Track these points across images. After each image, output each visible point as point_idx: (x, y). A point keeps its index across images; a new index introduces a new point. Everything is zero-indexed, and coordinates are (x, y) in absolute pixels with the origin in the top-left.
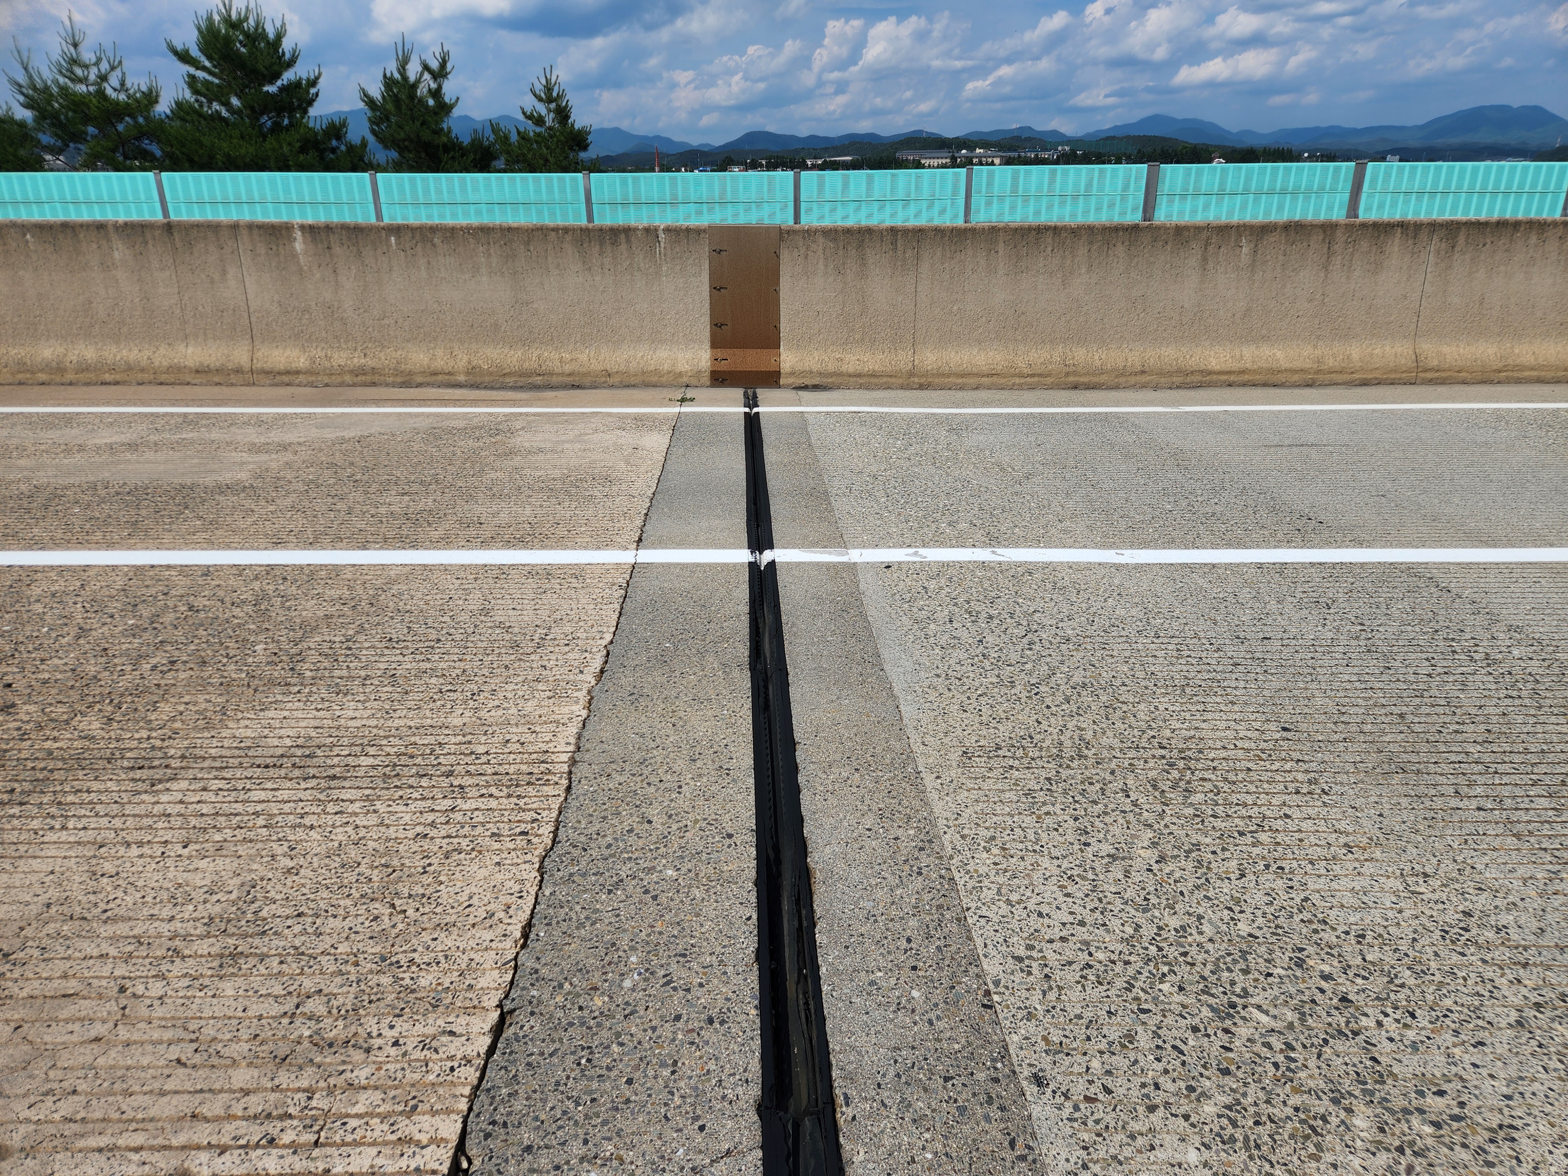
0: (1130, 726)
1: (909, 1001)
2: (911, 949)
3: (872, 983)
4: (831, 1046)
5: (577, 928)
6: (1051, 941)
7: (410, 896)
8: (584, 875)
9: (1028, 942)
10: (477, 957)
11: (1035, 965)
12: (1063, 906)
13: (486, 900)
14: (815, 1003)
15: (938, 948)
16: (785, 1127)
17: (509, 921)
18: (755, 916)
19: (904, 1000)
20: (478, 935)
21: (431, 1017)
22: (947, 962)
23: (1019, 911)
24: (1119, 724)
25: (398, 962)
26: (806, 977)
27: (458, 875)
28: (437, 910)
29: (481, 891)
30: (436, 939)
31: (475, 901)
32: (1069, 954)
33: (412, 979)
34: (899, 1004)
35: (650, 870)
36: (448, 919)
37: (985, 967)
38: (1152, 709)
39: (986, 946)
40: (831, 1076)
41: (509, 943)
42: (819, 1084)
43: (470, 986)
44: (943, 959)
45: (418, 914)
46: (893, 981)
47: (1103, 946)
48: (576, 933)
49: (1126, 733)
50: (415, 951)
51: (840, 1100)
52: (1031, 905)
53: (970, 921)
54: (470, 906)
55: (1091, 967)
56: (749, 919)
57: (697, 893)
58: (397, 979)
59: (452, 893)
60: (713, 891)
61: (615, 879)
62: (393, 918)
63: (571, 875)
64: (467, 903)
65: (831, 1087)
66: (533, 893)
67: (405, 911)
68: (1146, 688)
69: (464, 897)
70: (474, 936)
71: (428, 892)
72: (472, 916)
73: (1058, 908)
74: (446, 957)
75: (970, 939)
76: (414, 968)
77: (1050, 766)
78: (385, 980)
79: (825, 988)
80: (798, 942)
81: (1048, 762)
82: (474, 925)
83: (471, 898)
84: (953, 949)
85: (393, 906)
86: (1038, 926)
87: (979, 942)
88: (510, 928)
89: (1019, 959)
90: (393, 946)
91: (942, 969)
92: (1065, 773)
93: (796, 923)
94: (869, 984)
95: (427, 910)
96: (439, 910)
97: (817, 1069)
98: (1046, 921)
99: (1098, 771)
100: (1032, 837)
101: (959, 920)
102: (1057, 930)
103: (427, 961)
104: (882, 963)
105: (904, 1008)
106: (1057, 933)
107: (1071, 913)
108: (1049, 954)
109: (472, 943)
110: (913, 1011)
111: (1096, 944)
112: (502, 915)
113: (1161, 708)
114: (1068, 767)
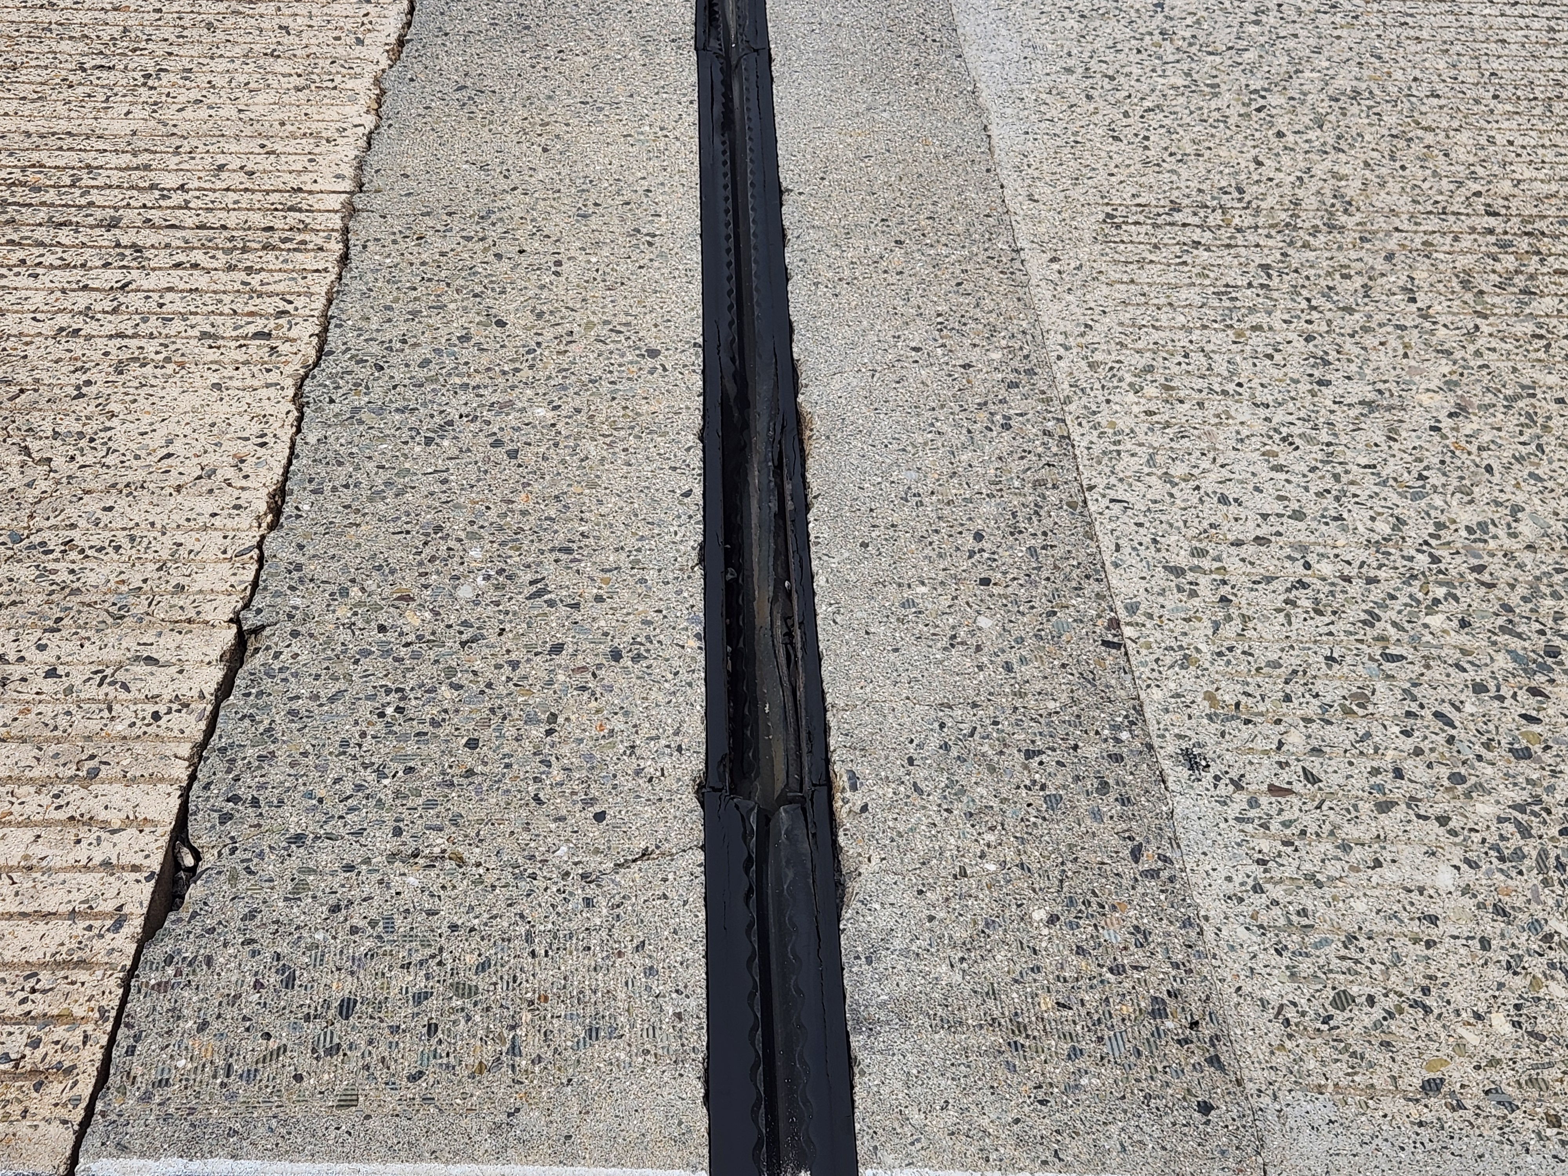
0: (1435, 174)
1: (972, 633)
2: (982, 550)
3: (907, 604)
4: (829, 699)
5: (371, 500)
6: (1238, 543)
7: (56, 435)
8: (380, 411)
9: (1195, 543)
10: (189, 541)
11: (1203, 580)
12: (1268, 486)
13: (199, 448)
14: (804, 633)
15: (1032, 551)
16: (744, 820)
17: (244, 483)
18: (698, 490)
19: (962, 633)
20: (187, 505)
21: (111, 636)
22: (1045, 574)
23: (1185, 493)
24: (1414, 169)
25: (43, 544)
26: (789, 594)
27: (142, 402)
28: (108, 461)
29: (188, 430)
30: (110, 509)
31: (177, 447)
32: (1270, 566)
33: (72, 571)
34: (954, 637)
35: (506, 406)
36: (131, 477)
37: (1114, 582)
38: (1483, 141)
39: (1118, 548)
40: (827, 745)
41: (245, 520)
42: (806, 759)
43: (180, 588)
44: (1039, 569)
45: (74, 466)
46: (945, 602)
47: (1331, 553)
48: (369, 508)
49: (1426, 185)
50: (73, 526)
51: (842, 781)
52: (1209, 484)
53: (1092, 507)
54: (169, 455)
55: (1304, 586)
56: (687, 494)
57: (589, 447)
58: (44, 572)
59: (134, 434)
60: (620, 446)
61: (438, 419)
62: (28, 471)
63: (356, 410)
64: (165, 451)
65: (827, 761)
66: (287, 439)
67: (49, 460)
68: (1477, 102)
69: (156, 440)
70: (180, 507)
71: (89, 430)
72: (174, 473)
73: (1257, 489)
74: (132, 539)
75: (1091, 536)
76: (73, 555)
77: (1271, 242)
78: (24, 572)
79: (822, 609)
80: (776, 535)
81: (1268, 236)
82: (179, 489)
83: (170, 442)
84: (1059, 552)
85: (26, 450)
86: (1218, 519)
87: (1107, 542)
88: (245, 495)
89: (1178, 572)
90: (31, 517)
91: (1034, 583)
92: (1296, 257)
93: (774, 506)
94: (903, 605)
95: (89, 459)
96: (111, 460)
97: (804, 735)
98: (1234, 509)
99: (1362, 254)
100: (1221, 368)
101: (1072, 505)
102: (1251, 524)
103: (98, 544)
104: (927, 572)
105: (962, 643)
106: (1251, 531)
107: (1280, 498)
108: (1233, 564)
109: (178, 518)
110: (978, 649)
111: (1321, 550)
112: (230, 473)
113: (1500, 140)
114: (1306, 245)
